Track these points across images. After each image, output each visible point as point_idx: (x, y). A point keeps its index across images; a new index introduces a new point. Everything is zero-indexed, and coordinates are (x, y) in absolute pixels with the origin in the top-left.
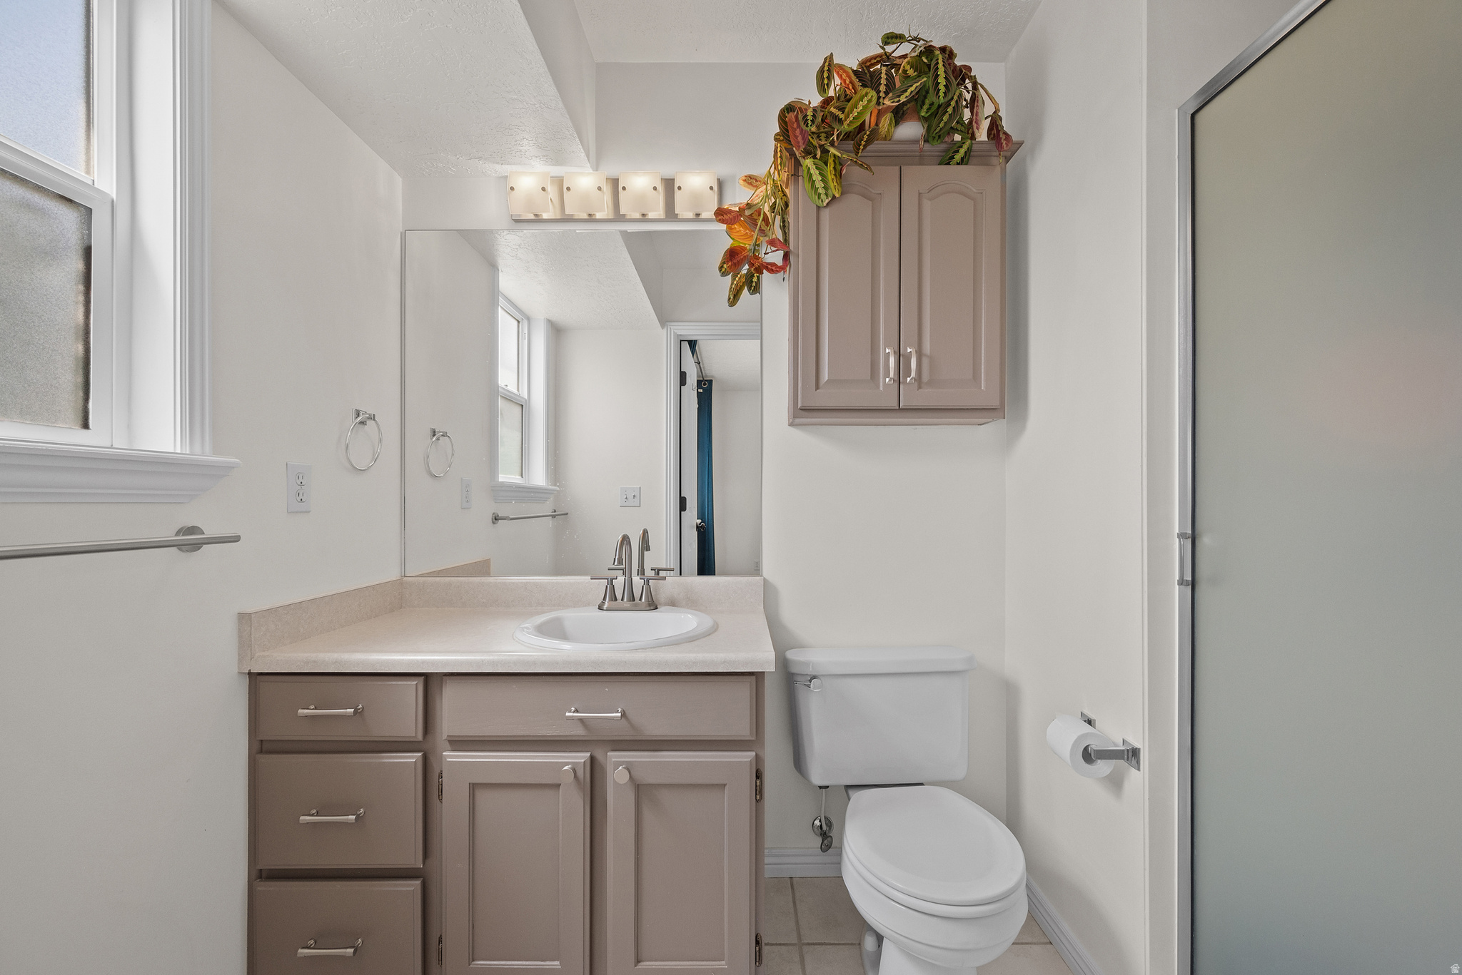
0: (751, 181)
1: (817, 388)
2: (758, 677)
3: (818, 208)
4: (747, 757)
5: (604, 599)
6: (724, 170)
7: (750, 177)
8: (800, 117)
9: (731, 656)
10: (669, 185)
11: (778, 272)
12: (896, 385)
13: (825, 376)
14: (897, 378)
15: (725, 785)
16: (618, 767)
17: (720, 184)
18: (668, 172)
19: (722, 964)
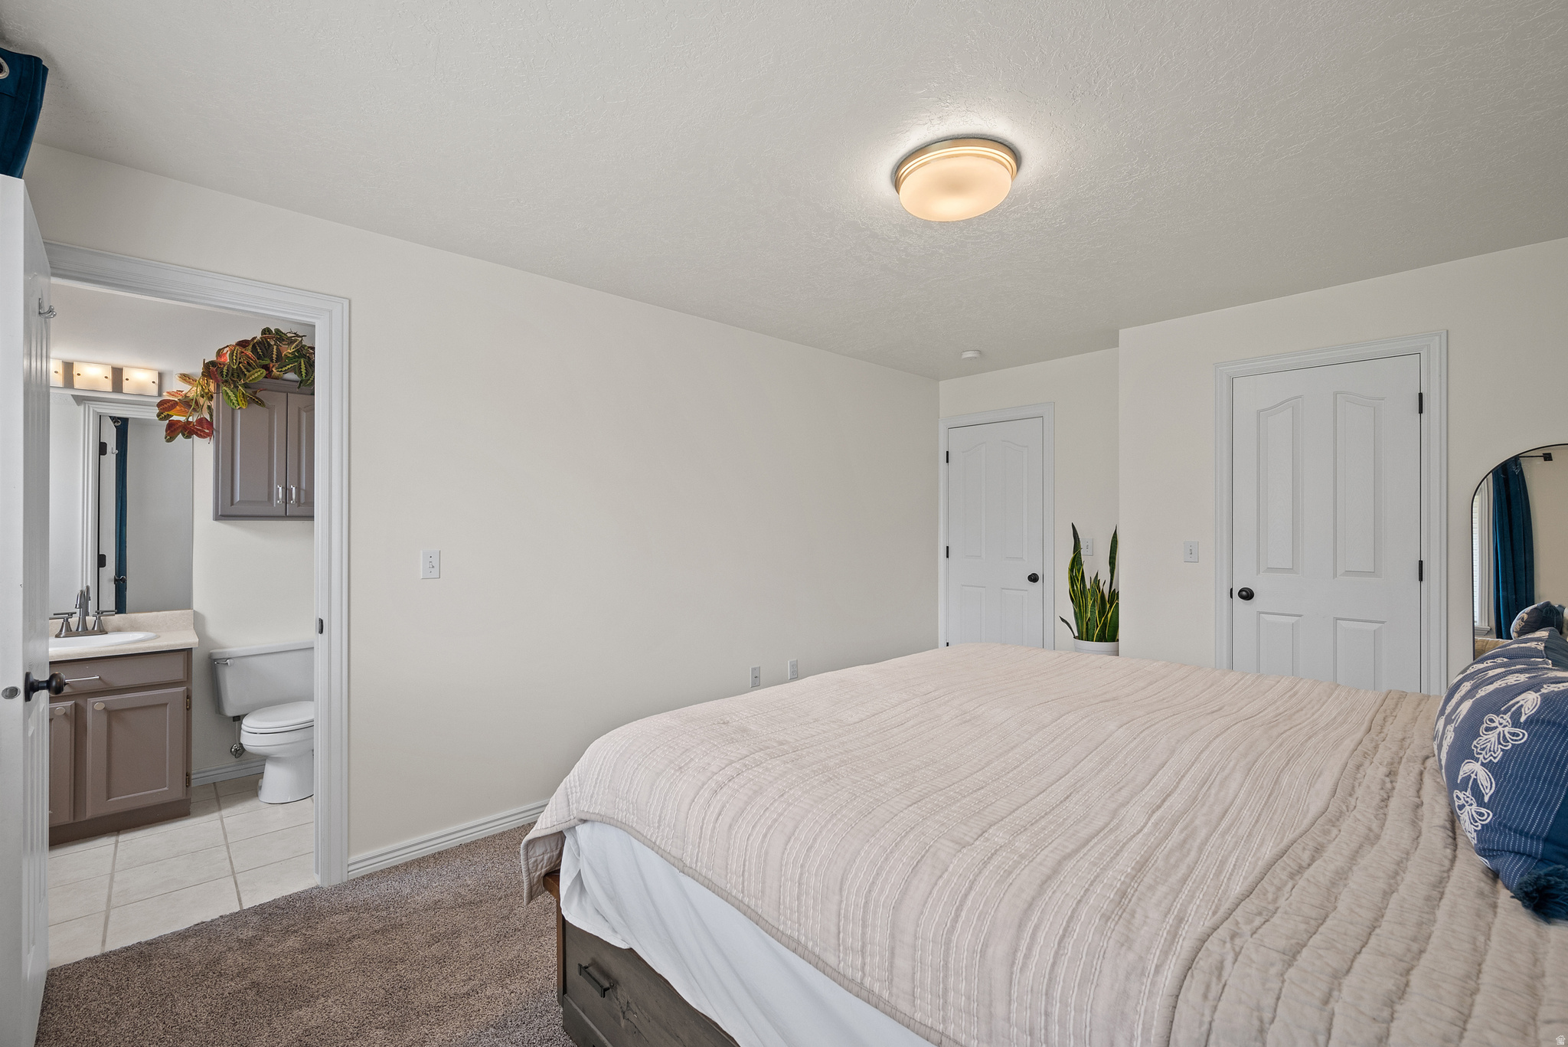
0: (185, 377)
1: (232, 504)
2: (188, 652)
3: (233, 409)
4: (181, 689)
5: (61, 630)
6: (162, 366)
7: (184, 375)
8: (219, 371)
9: (172, 643)
10: (117, 373)
11: (204, 437)
12: (284, 504)
13: (237, 498)
14: (284, 501)
15: (166, 704)
16: (96, 705)
17: (161, 375)
18: (118, 362)
19: (166, 788)
